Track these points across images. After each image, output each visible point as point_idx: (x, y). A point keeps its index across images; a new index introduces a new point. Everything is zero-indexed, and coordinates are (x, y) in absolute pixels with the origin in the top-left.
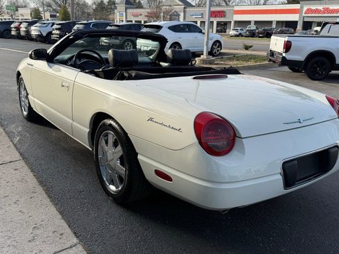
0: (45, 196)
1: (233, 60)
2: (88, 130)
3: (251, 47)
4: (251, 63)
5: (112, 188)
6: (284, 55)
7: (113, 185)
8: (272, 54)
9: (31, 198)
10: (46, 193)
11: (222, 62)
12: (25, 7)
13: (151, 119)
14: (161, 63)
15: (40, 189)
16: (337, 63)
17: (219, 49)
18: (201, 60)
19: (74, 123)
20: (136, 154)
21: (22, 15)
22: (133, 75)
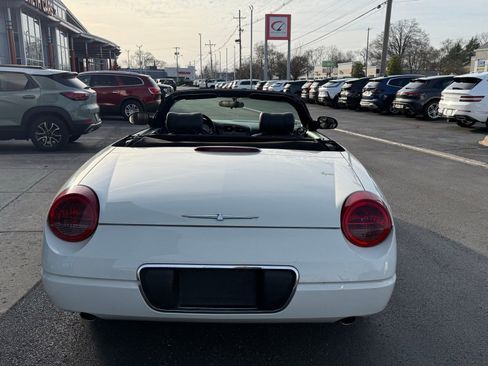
12: (349, 61)
21: (342, 72)
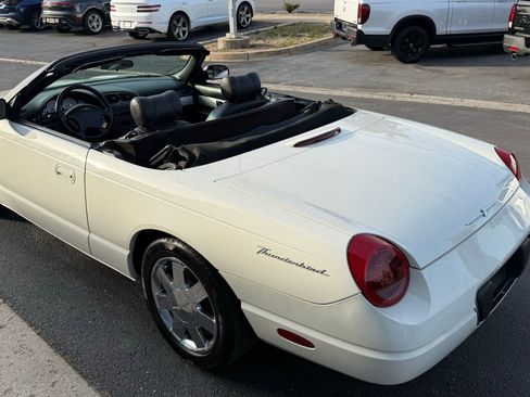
0: (75, 375)
1: (276, 35)
2: (126, 252)
3: (296, 7)
4: (306, 40)
5: (190, 344)
6: (360, 27)
7: (190, 338)
8: (339, 24)
9: (53, 385)
10: (74, 368)
11: (261, 42)
13: (265, 251)
14: (197, 87)
15: (60, 362)
16: (438, 33)
17: (249, 15)
18: (228, 42)
19: (92, 236)
20: (238, 302)
22: (196, 153)
